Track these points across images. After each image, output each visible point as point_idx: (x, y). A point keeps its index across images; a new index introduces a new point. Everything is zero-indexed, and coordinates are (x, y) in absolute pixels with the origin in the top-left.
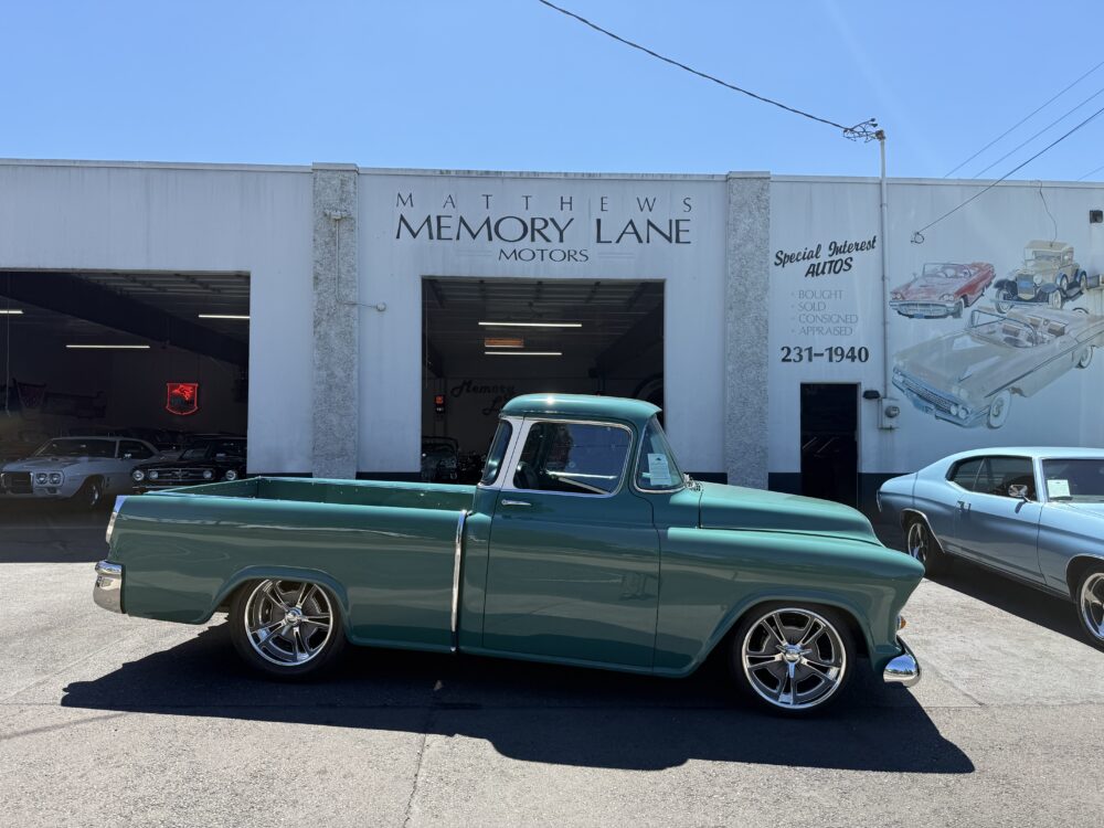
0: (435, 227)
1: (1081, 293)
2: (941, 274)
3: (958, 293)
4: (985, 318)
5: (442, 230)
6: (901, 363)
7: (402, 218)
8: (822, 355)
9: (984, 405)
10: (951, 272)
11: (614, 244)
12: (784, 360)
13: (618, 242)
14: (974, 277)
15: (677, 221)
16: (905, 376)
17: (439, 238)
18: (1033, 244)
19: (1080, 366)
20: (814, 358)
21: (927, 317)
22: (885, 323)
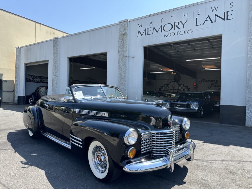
0: (147, 32)
5: (149, 32)
7: (139, 31)
11: (202, 25)
13: (203, 24)
15: (227, 12)
17: (148, 34)
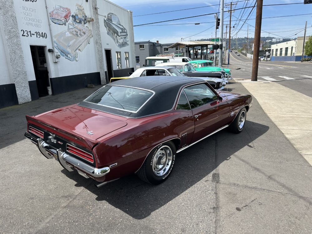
1: (86, 22)
2: (60, 9)
3: (64, 17)
4: (71, 27)
6: (55, 40)
8: (34, 34)
9: (74, 54)
10: (62, 9)
12: (23, 35)
14: (67, 12)
16: (57, 44)
18: (77, 5)
19: (89, 43)
20: (32, 35)
21: (59, 24)
22: (49, 25)
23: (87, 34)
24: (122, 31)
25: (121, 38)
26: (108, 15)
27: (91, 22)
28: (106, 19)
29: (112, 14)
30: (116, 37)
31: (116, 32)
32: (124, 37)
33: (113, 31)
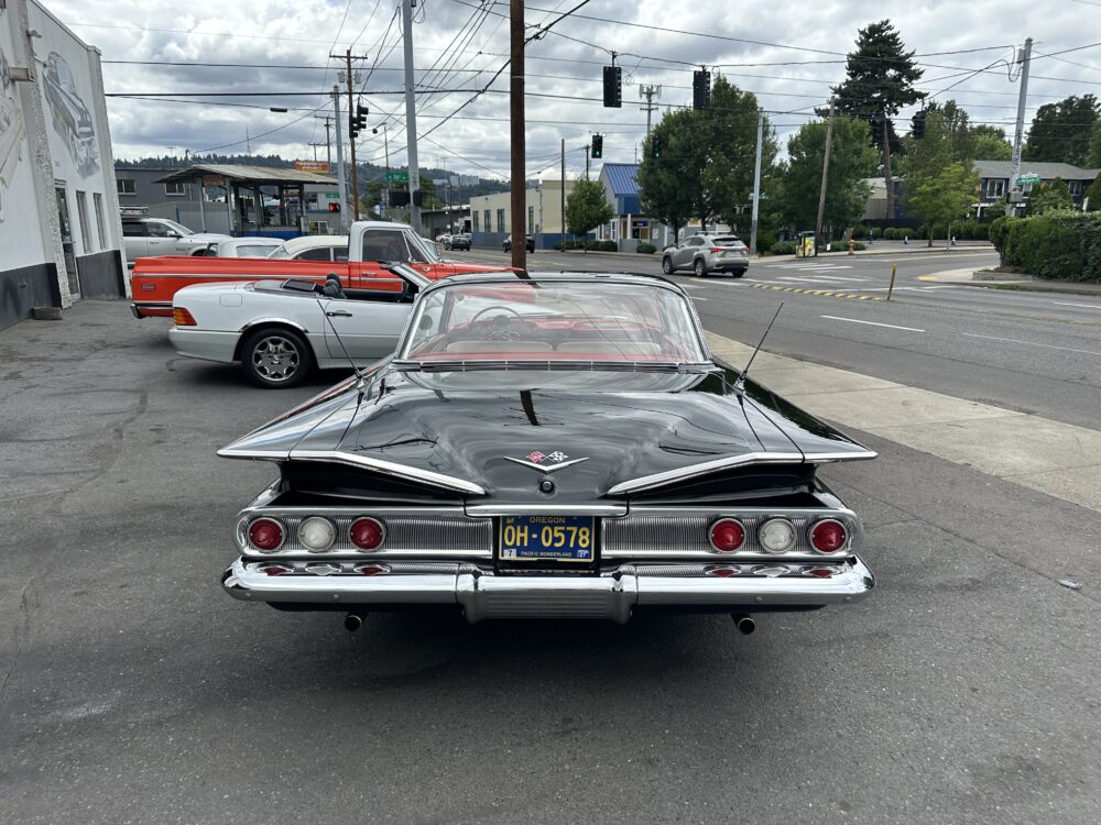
1: (8, 82)
23: (12, 123)
24: (82, 117)
25: (83, 144)
26: (50, 58)
27: (17, 83)
28: (46, 75)
29: (58, 55)
30: (72, 139)
31: (70, 123)
32: (88, 139)
33: (64, 118)
